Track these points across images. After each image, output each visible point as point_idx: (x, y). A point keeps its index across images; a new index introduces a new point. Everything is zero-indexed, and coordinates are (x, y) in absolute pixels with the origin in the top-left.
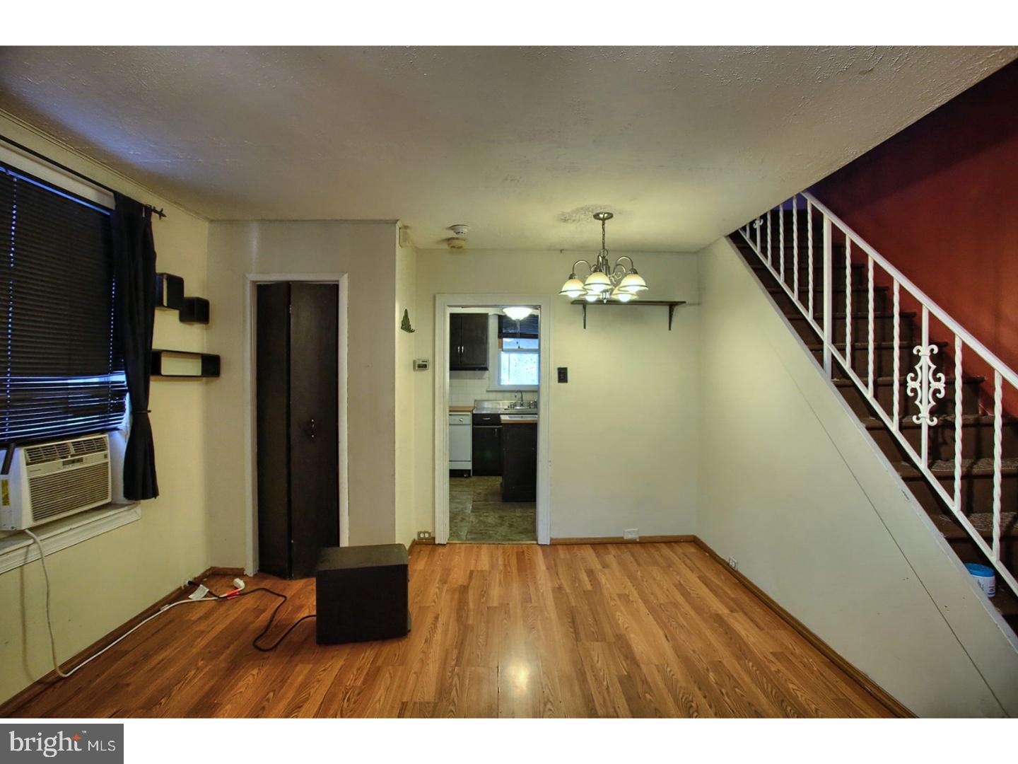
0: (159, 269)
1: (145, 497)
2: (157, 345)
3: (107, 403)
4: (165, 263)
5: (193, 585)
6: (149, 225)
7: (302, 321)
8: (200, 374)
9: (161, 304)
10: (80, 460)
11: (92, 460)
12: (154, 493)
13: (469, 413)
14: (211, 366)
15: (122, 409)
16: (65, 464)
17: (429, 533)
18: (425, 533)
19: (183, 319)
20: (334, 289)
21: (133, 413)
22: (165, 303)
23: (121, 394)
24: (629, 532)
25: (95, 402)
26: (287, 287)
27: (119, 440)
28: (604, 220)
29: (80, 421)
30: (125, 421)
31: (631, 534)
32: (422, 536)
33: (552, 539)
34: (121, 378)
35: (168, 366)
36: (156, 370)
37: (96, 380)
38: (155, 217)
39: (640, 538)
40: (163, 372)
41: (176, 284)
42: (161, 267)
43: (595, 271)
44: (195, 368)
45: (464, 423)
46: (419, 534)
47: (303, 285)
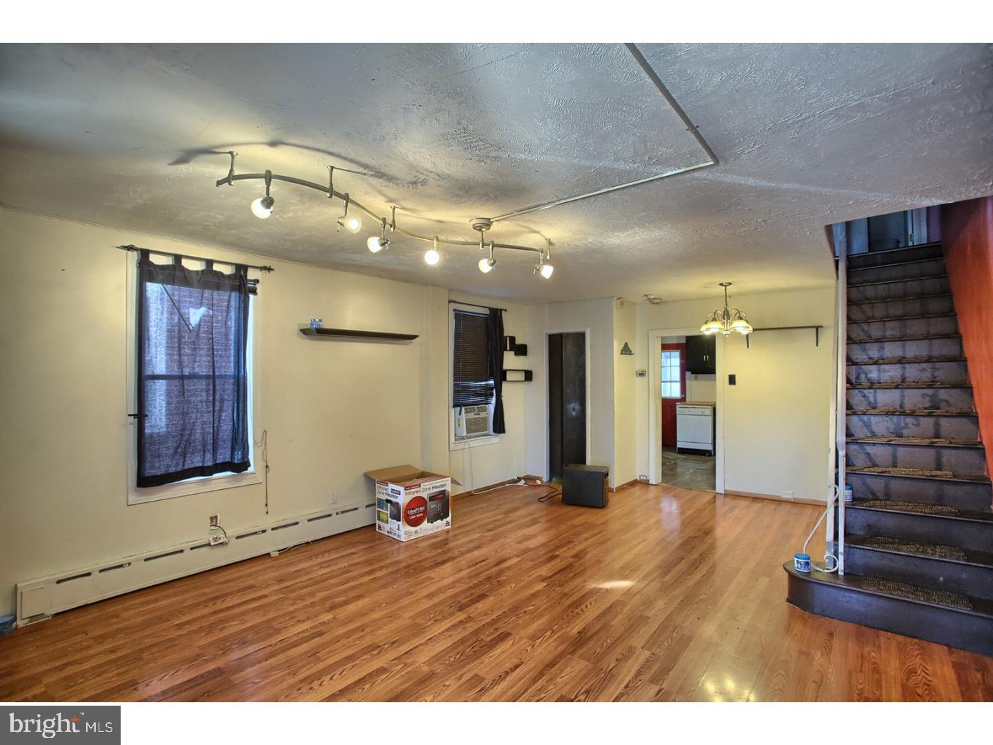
0: (505, 335)
1: (500, 433)
2: (505, 367)
3: (486, 393)
4: (508, 331)
5: (519, 479)
6: (501, 316)
7: (568, 349)
8: (523, 379)
9: (506, 350)
10: (479, 414)
11: (483, 415)
12: (504, 431)
13: (710, 407)
14: (529, 376)
15: (492, 395)
16: (475, 414)
17: (646, 477)
18: (643, 476)
19: (516, 354)
20: (583, 335)
21: (496, 396)
22: (508, 349)
23: (492, 389)
24: (785, 494)
25: (483, 392)
26: (561, 336)
27: (491, 408)
28: (726, 286)
29: (479, 399)
30: (494, 400)
31: (786, 495)
32: (642, 478)
33: (725, 490)
34: (492, 382)
35: (509, 376)
36: (504, 379)
37: (484, 383)
38: (503, 312)
39: (794, 498)
40: (508, 379)
41: (513, 339)
42: (506, 333)
43: (712, 321)
44: (521, 376)
45: (706, 414)
46: (640, 476)
47: (568, 334)
